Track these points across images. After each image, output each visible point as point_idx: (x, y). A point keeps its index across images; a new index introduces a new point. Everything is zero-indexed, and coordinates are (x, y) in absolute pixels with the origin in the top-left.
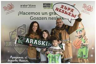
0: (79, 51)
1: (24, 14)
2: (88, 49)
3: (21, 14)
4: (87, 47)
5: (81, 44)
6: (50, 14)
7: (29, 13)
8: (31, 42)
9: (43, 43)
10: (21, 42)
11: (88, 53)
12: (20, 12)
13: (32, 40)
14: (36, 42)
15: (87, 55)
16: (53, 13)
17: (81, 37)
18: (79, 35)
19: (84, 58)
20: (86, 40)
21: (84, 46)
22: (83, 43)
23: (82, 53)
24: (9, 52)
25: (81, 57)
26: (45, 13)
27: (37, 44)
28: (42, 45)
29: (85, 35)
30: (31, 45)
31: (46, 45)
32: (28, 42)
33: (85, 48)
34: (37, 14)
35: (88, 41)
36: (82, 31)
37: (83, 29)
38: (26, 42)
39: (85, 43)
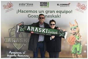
0: (73, 47)
1: (23, 12)
2: (82, 45)
3: (20, 12)
4: (81, 44)
5: (75, 41)
6: (47, 12)
7: (27, 12)
8: (33, 30)
9: (43, 31)
10: (23, 30)
11: (81, 49)
12: (19, 10)
13: (33, 28)
14: (37, 30)
15: (81, 51)
16: (49, 11)
17: (75, 34)
18: (73, 32)
19: (78, 53)
20: (80, 36)
21: (78, 42)
22: (77, 40)
23: (76, 49)
24: (8, 47)
25: (75, 53)
26: (42, 11)
27: (37, 31)
28: (43, 32)
29: (79, 32)
30: (32, 32)
31: (47, 32)
32: (30, 30)
33: (79, 45)
34: (34, 12)
35: (82, 38)
36: (76, 28)
37: (77, 26)
38: (28, 29)
39: (79, 39)
